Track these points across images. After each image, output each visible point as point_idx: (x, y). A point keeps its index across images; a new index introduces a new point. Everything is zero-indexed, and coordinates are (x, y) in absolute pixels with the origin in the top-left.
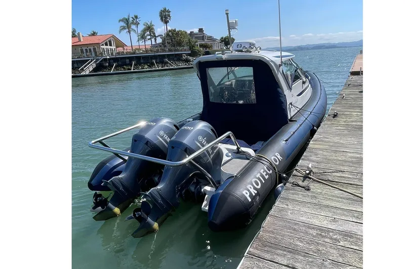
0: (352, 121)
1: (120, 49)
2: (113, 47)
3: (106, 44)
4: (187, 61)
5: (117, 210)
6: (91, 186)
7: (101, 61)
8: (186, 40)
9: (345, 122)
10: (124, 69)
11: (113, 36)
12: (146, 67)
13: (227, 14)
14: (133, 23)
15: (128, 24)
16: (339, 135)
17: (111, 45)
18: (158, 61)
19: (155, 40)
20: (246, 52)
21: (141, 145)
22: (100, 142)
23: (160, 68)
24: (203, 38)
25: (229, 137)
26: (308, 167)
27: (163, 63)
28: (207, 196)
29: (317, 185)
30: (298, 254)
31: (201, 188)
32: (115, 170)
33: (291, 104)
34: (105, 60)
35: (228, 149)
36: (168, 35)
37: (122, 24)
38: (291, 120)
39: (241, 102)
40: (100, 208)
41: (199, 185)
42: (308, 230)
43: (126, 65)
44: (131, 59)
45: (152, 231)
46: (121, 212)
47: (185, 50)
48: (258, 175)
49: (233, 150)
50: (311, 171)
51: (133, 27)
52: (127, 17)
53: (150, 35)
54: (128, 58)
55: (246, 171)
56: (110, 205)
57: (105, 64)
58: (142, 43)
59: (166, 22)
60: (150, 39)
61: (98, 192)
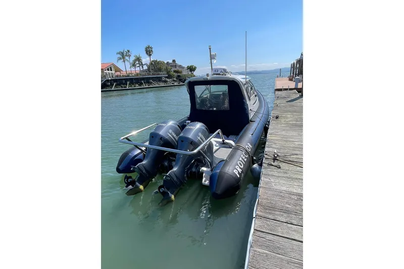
0: (290, 121)
1: (118, 73)
2: (113, 72)
3: (108, 70)
4: (165, 82)
5: (141, 187)
6: (119, 171)
7: (105, 81)
8: (164, 67)
9: (285, 121)
10: (122, 87)
11: (113, 64)
12: (137, 85)
13: (210, 49)
14: (126, 55)
15: (123, 56)
16: (284, 130)
17: (111, 70)
18: (145, 82)
19: (143, 67)
20: (222, 75)
21: (157, 140)
22: (127, 138)
23: (147, 86)
24: (175, 66)
25: (219, 133)
26: (275, 153)
27: (149, 83)
28: (204, 174)
29: (284, 164)
30: (290, 213)
31: (200, 169)
32: (136, 158)
33: (251, 110)
34: (108, 81)
35: (216, 141)
36: (151, 64)
37: (119, 56)
38: (251, 121)
39: (215, 109)
40: (130, 187)
41: (198, 167)
42: (290, 196)
43: (124, 84)
44: (126, 80)
45: (170, 201)
46: (144, 188)
47: (164, 74)
48: (241, 159)
49: (220, 142)
50: (278, 155)
51: (127, 58)
52: (122, 51)
53: (139, 64)
54: (124, 79)
55: (231, 156)
56: (137, 183)
57: (107, 84)
58: (133, 69)
59: (150, 55)
60: (139, 66)
61: (128, 175)
